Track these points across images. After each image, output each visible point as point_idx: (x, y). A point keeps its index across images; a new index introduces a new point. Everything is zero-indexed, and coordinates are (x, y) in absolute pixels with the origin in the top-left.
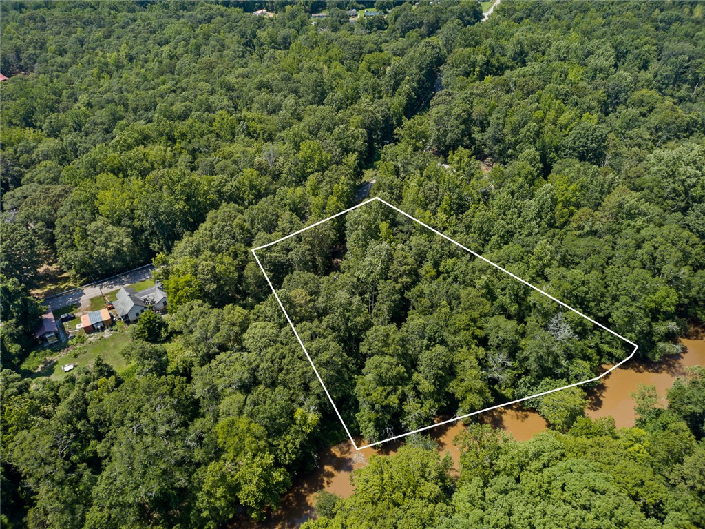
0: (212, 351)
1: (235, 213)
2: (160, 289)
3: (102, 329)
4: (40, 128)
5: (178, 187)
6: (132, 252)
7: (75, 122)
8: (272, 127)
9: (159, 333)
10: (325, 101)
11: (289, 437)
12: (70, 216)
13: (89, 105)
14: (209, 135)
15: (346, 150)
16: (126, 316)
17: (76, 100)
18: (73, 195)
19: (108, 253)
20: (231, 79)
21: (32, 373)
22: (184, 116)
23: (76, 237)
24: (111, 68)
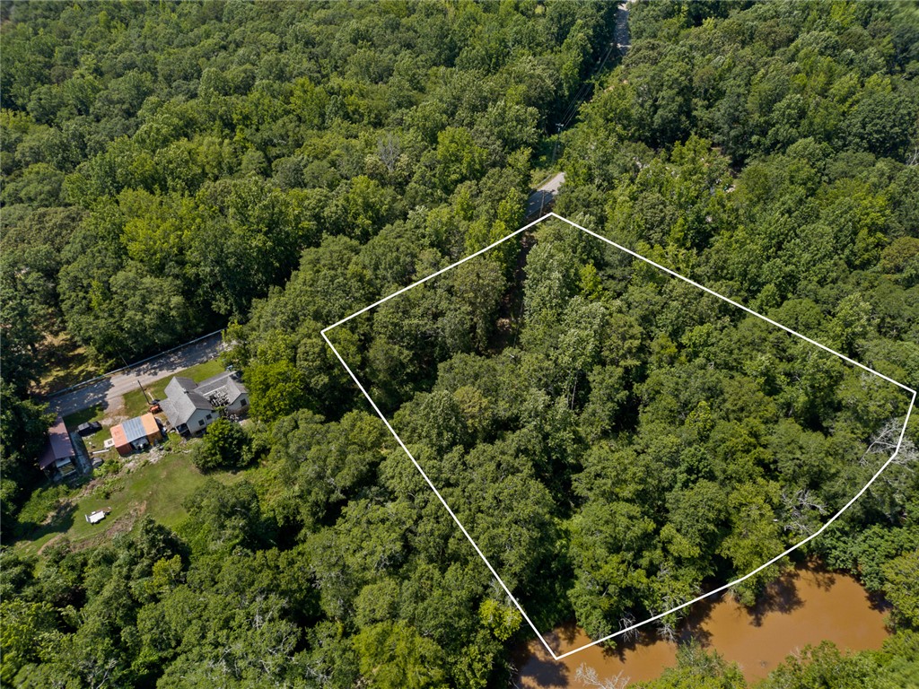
0: (333, 498)
1: (348, 254)
2: (234, 378)
3: (147, 448)
4: (24, 109)
5: (254, 212)
6: (184, 315)
7: (78, 98)
8: (382, 104)
9: (239, 455)
10: (457, 60)
11: (473, 649)
12: (82, 261)
13: (98, 72)
14: (285, 118)
15: (511, 145)
16: (184, 426)
17: (76, 63)
18: (83, 224)
19: (147, 320)
20: (309, 27)
21: (40, 527)
22: (245, 88)
23: (95, 297)
24: (126, 12)
